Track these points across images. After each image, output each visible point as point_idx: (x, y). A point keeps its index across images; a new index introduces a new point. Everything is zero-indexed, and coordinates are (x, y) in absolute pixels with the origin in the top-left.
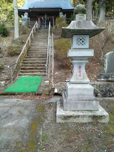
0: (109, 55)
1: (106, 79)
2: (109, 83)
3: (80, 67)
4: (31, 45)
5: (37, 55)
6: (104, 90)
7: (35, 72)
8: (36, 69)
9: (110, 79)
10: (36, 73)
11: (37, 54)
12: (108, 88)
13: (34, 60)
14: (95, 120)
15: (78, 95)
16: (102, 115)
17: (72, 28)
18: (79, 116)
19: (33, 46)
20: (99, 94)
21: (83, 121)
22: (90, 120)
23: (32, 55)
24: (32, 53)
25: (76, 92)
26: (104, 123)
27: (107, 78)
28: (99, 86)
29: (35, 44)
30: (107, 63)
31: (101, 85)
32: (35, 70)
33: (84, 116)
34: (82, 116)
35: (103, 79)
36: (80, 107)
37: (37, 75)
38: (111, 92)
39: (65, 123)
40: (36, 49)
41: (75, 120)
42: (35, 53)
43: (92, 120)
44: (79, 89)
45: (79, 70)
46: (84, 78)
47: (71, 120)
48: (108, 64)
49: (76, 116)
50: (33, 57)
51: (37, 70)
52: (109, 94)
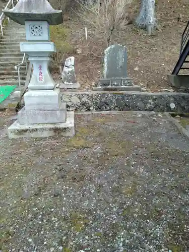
0: (109, 51)
1: (104, 87)
2: (106, 92)
3: (40, 67)
4: (4, 34)
5: (13, 51)
6: (99, 102)
7: (7, 78)
8: (9, 74)
9: (110, 87)
10: (8, 81)
11: (14, 49)
12: (103, 100)
13: (7, 60)
14: (57, 134)
15: (38, 104)
16: (66, 127)
17: (16, 11)
18: (37, 129)
19: (8, 35)
20: (91, 108)
21: (42, 136)
22: (52, 134)
23: (6, 52)
24: (5, 48)
25: (35, 101)
26: (68, 137)
27: (105, 85)
28: (92, 97)
29: (11, 33)
30: (106, 63)
31: (94, 95)
32: (7, 76)
33: (43, 130)
34: (41, 129)
35: (100, 87)
36: (40, 119)
37: (9, 84)
38: (108, 104)
39: (20, 138)
40: (13, 41)
41: (33, 135)
42: (9, 48)
43: (54, 134)
44: (39, 97)
45: (39, 71)
46: (46, 82)
47: (27, 134)
48: (108, 64)
49: (33, 130)
50: (6, 55)
51: (10, 76)
52: (106, 108)
